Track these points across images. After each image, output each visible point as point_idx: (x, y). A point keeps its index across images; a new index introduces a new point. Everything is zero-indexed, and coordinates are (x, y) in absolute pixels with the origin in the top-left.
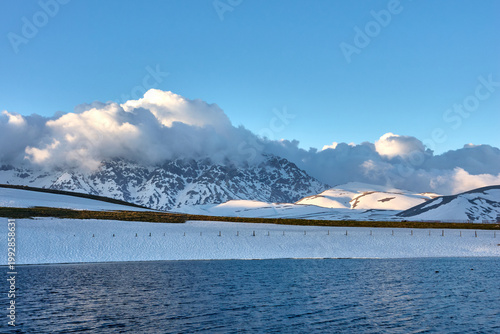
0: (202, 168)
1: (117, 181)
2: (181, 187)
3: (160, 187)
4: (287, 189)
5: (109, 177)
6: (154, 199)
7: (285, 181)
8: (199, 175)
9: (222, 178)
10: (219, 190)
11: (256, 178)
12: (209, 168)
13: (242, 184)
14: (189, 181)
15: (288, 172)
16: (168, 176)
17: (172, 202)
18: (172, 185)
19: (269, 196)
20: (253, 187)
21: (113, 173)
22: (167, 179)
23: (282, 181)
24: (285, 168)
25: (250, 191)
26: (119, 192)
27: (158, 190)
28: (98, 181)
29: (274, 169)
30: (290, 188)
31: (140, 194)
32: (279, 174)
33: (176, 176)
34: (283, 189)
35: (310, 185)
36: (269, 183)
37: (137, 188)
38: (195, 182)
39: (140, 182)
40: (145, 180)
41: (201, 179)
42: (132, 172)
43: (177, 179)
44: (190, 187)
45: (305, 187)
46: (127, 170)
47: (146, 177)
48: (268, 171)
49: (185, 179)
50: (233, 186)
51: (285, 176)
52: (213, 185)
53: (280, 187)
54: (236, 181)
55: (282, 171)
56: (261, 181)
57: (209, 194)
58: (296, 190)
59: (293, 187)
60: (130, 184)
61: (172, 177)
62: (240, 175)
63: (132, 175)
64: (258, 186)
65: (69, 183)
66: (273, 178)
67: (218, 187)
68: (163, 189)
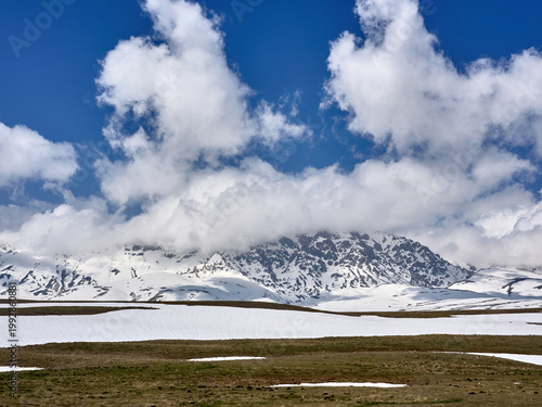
0: (341, 251)
1: (262, 262)
2: (324, 269)
3: (304, 269)
4: (424, 273)
5: (254, 259)
6: (301, 281)
7: (421, 265)
8: (340, 258)
9: (362, 261)
10: (362, 273)
11: (391, 260)
12: (348, 250)
13: (381, 267)
14: (330, 264)
15: (423, 256)
16: (310, 258)
17: (319, 284)
18: (315, 267)
19: (409, 280)
21: (257, 255)
22: (309, 261)
23: (418, 264)
24: (419, 251)
25: (391, 274)
26: (267, 274)
27: (302, 271)
28: (244, 262)
29: (409, 252)
30: (427, 271)
31: (286, 276)
32: (415, 258)
33: (317, 258)
34: (421, 273)
35: (446, 269)
36: (406, 266)
37: (281, 270)
38: (336, 264)
39: (282, 264)
40: (286, 262)
41: (342, 261)
42: (274, 253)
43: (319, 261)
44: (332, 269)
45: (443, 271)
46: (269, 251)
47: (287, 259)
48: (403, 255)
49: (326, 262)
50: (374, 270)
51: (421, 260)
52: (356, 267)
53: (417, 271)
54: (375, 264)
55: (416, 254)
56: (398, 264)
57: (353, 277)
58: (434, 273)
59: (430, 271)
60: (274, 266)
61: (314, 259)
62: (378, 258)
63: (274, 256)
64: (397, 269)
65: (221, 264)
66: (409, 261)
67: (360, 270)
68: (307, 271)
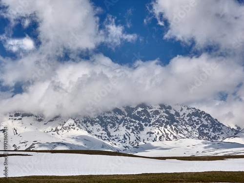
0: (153, 117)
1: (101, 124)
2: (142, 129)
3: (129, 129)
4: (207, 131)
5: (96, 122)
6: (126, 137)
7: (206, 126)
8: (152, 121)
9: (167, 123)
10: (167, 132)
11: (186, 123)
12: (158, 117)
13: (179, 127)
14: (146, 125)
15: (206, 120)
16: (132, 122)
17: (138, 139)
18: (136, 128)
19: (197, 136)
20: (186, 130)
21: (98, 120)
22: (132, 124)
23: (203, 126)
24: (204, 117)
25: (186, 132)
26: (104, 132)
27: (128, 130)
28: (89, 124)
29: (197, 118)
30: (209, 130)
31: (117, 133)
32: (202, 122)
33: (138, 122)
34: (205, 131)
35: (221, 129)
36: (195, 127)
37: (113, 129)
38: (150, 125)
39: (114, 125)
40: (117, 124)
41: (154, 124)
42: (109, 118)
43: (139, 124)
44: (147, 129)
45: (219, 130)
46: (105, 117)
47: (117, 122)
48: (194, 119)
49: (143, 124)
50: (175, 129)
51: (205, 123)
52: (163, 128)
53: (203, 130)
54: (176, 126)
55: (202, 119)
56: (190, 125)
57: (161, 134)
58: (213, 132)
59: (211, 130)
60: (109, 127)
61: (135, 122)
62: (177, 122)
63: (109, 120)
64: (190, 128)
65: (73, 125)
66: (197, 124)
67: (166, 130)
68: (131, 130)
